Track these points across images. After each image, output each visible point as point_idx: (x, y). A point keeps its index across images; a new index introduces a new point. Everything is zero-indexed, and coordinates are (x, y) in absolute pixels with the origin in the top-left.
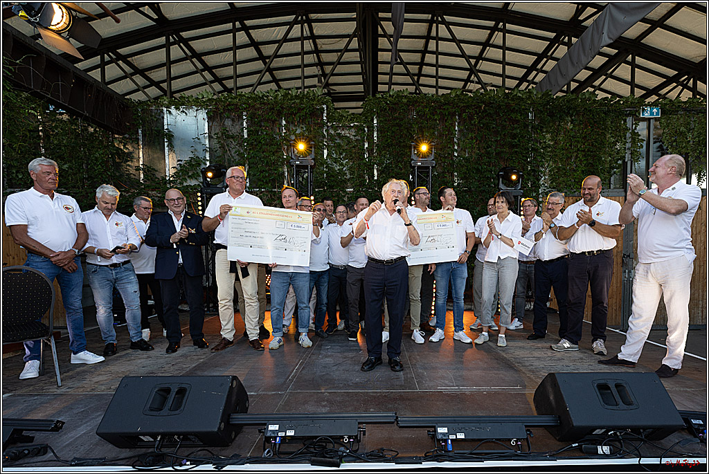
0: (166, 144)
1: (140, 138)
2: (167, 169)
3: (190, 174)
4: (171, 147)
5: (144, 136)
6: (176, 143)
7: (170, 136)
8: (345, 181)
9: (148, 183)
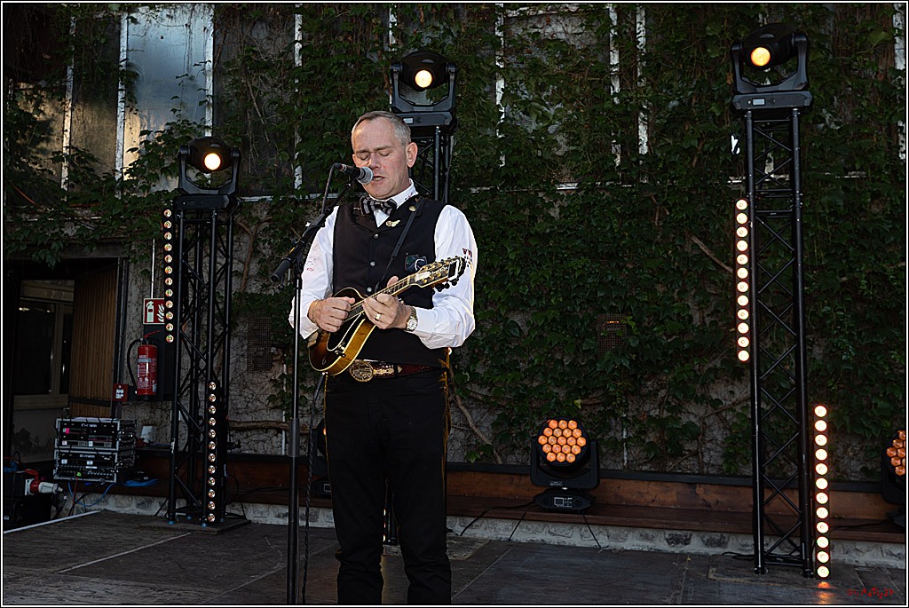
0: (121, 95)
1: (70, 85)
2: (118, 156)
3: (167, 163)
4: (131, 100)
5: (77, 80)
6: (143, 90)
7: (130, 77)
8: (553, 164)
9: (76, 189)
